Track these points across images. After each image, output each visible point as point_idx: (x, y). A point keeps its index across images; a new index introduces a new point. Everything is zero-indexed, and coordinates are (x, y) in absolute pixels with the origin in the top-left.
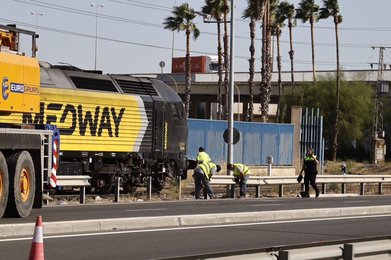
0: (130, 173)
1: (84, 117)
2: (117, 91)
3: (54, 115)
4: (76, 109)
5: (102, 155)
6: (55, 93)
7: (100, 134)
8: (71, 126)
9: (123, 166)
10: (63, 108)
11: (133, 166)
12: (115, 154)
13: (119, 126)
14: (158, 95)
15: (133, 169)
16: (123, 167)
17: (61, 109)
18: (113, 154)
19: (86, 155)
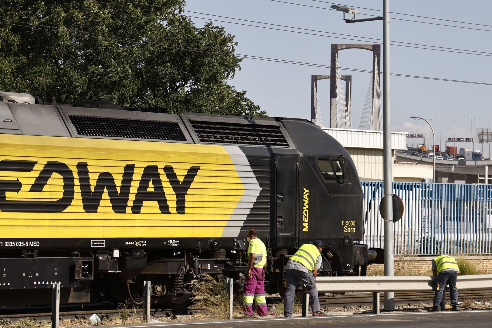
0: (221, 272)
1: (93, 183)
2: (185, 140)
3: (16, 179)
4: (74, 169)
5: (143, 245)
6: (16, 142)
7: (136, 209)
8: (61, 197)
9: (199, 261)
10: (39, 168)
11: (227, 261)
12: (177, 242)
13: (186, 196)
14: (288, 145)
15: (227, 266)
16: (197, 262)
17: (32, 170)
18: (171, 241)
19: (103, 245)
